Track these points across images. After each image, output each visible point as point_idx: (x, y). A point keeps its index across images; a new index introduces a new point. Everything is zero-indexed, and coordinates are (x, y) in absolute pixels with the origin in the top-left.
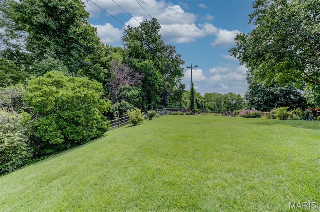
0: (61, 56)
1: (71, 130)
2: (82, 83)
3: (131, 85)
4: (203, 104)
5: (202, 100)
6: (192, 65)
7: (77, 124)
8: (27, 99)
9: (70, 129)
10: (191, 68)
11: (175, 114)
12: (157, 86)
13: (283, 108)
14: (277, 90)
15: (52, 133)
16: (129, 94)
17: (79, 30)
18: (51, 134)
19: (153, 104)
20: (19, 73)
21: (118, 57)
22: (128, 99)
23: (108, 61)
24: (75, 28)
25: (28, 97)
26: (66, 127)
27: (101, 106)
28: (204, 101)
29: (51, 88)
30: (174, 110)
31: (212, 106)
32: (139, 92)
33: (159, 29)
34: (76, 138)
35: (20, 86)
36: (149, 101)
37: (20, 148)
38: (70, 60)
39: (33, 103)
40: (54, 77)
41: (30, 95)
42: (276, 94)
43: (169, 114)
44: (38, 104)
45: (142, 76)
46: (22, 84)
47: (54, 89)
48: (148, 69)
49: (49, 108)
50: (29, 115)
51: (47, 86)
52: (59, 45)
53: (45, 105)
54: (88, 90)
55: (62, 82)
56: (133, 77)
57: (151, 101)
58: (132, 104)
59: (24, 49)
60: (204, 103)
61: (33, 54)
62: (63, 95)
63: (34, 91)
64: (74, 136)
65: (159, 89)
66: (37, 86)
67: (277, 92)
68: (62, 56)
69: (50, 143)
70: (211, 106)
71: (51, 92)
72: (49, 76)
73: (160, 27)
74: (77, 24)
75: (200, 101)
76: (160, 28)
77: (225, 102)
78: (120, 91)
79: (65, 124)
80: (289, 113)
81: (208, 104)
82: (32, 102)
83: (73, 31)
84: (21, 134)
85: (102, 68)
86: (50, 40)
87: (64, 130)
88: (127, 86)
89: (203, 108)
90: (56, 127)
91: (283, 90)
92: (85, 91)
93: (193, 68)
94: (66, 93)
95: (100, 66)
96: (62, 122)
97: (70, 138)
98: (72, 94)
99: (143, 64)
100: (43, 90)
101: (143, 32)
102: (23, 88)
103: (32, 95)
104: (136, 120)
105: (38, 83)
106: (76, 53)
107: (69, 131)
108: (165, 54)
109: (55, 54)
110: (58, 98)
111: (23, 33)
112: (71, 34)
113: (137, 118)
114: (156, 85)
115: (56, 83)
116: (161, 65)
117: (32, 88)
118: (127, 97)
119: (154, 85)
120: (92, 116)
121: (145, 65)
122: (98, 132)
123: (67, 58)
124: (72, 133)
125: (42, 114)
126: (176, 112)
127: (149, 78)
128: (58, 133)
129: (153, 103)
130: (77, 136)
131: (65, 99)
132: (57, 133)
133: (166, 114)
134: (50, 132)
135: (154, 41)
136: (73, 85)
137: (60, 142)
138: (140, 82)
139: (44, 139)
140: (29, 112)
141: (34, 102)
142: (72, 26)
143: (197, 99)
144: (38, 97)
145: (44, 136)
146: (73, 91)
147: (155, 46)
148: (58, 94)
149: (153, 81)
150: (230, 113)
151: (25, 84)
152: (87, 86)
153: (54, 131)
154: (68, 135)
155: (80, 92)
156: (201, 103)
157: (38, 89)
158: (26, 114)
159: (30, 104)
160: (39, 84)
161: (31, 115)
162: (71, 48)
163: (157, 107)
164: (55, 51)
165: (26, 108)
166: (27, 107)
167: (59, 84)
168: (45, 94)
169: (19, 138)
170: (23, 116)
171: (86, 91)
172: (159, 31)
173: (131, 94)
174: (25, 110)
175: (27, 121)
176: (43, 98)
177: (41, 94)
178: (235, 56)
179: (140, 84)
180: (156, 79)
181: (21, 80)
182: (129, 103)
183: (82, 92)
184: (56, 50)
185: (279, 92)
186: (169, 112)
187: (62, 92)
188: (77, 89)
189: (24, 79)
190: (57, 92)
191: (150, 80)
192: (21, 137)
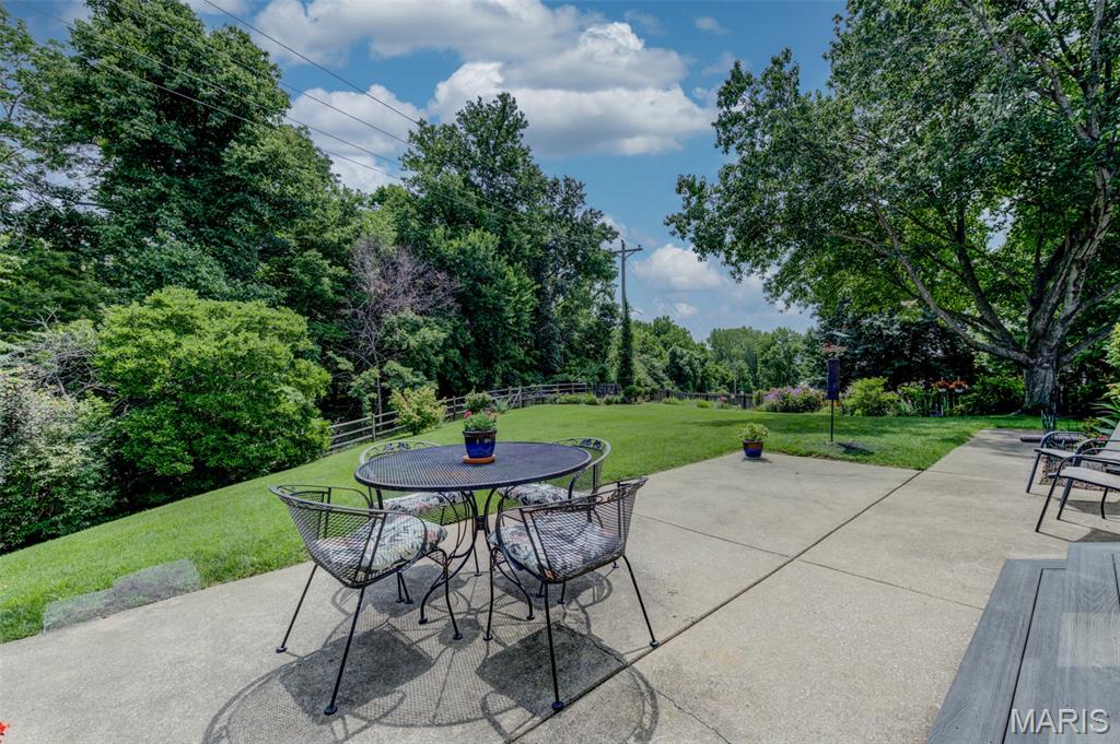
0: (202, 230)
1: (212, 441)
2: (245, 319)
3: (422, 313)
4: (700, 371)
5: (696, 354)
6: (623, 245)
7: (232, 427)
8: (100, 363)
9: (210, 439)
10: (620, 254)
11: (569, 402)
12: (509, 312)
13: (873, 381)
14: (892, 323)
15: (162, 449)
16: (413, 341)
17: (256, 156)
18: (161, 452)
19: (501, 372)
20: (78, 286)
21: (381, 226)
22: (408, 358)
23: (348, 241)
24: (243, 147)
25: (103, 358)
26: (201, 436)
27: (301, 380)
28: (702, 357)
29: (161, 334)
30: (576, 391)
31: (733, 376)
32: (444, 335)
33: (521, 131)
34: (228, 464)
35: (82, 327)
36: (488, 360)
37: (86, 482)
38: (229, 242)
39: (116, 374)
40: (168, 306)
41: (110, 354)
42: (888, 336)
43: (551, 403)
44: (129, 377)
45: (459, 284)
46: (89, 321)
47: (170, 336)
48: (478, 259)
49: (156, 387)
50: (108, 404)
51: (152, 329)
52: (195, 197)
53: (147, 380)
54: (262, 338)
55: (192, 318)
56: (429, 288)
57: (493, 362)
58: (421, 373)
59: (91, 202)
60: (703, 364)
61: (118, 230)
62: (191, 354)
63: (119, 345)
64: (222, 459)
65: (517, 324)
66: (126, 330)
67: (895, 331)
68: (205, 230)
69: (159, 472)
70: (730, 374)
71: (161, 345)
72: (159, 304)
73: (526, 122)
74: (249, 135)
75: (686, 359)
76: (524, 127)
77: (765, 362)
78: (388, 331)
79: (197, 427)
80: (890, 396)
81: (721, 369)
82: (114, 371)
83: (235, 157)
84: (87, 448)
85: (326, 263)
86: (169, 185)
87: (195, 442)
88: (409, 315)
89: (699, 381)
90: (172, 434)
91: (909, 323)
92: (251, 342)
93: (627, 254)
94: (198, 347)
95: (322, 259)
96: (191, 421)
97: (212, 463)
98: (216, 350)
99: (463, 245)
100: (141, 341)
101: (471, 137)
102: (90, 331)
103: (113, 354)
104: (417, 419)
105: (130, 322)
106: (246, 219)
107: (207, 443)
108: (549, 205)
109: (182, 227)
110: (180, 361)
111: (86, 153)
112: (232, 165)
113: (419, 413)
114: (507, 309)
115: (174, 322)
116: (529, 246)
117: (113, 337)
118: (408, 351)
119: (499, 310)
120: (270, 407)
121: (469, 247)
122: (292, 451)
123: (219, 238)
124: (215, 450)
125: (138, 402)
126: (574, 396)
127: (484, 288)
128: (178, 448)
129: (500, 368)
130: (230, 458)
131: (195, 363)
132: (175, 448)
133: (542, 401)
134: (159, 445)
135: (509, 166)
136: (219, 326)
137: (183, 472)
138: (450, 301)
139: (144, 463)
140: (107, 398)
141: (119, 371)
142: (233, 143)
143: (678, 353)
144: (128, 358)
145: (142, 457)
146: (217, 343)
147: (513, 180)
148: (178, 350)
149: (497, 298)
150: (745, 397)
151: (97, 321)
152: (261, 327)
153: (167, 443)
154: (206, 455)
155: (236, 344)
156: (690, 364)
157: (127, 337)
158: (99, 401)
159: (110, 378)
160: (132, 326)
161: (112, 404)
162: (233, 207)
163: (518, 381)
164: (183, 219)
165: (98, 385)
166: (101, 384)
167: (182, 325)
168: (146, 350)
169: (83, 457)
170: (92, 407)
171: (255, 341)
172: (522, 135)
173: (418, 339)
174: (97, 393)
175: (100, 420)
176: (143, 361)
177: (135, 350)
178: (683, 238)
179: (450, 309)
180: (506, 290)
181: (85, 308)
182: (411, 369)
183: (241, 345)
184: (186, 212)
185: (897, 329)
186: (553, 396)
187: (189, 344)
188: (231, 337)
189: (91, 305)
190: (178, 345)
191: (485, 296)
192: (87, 454)
